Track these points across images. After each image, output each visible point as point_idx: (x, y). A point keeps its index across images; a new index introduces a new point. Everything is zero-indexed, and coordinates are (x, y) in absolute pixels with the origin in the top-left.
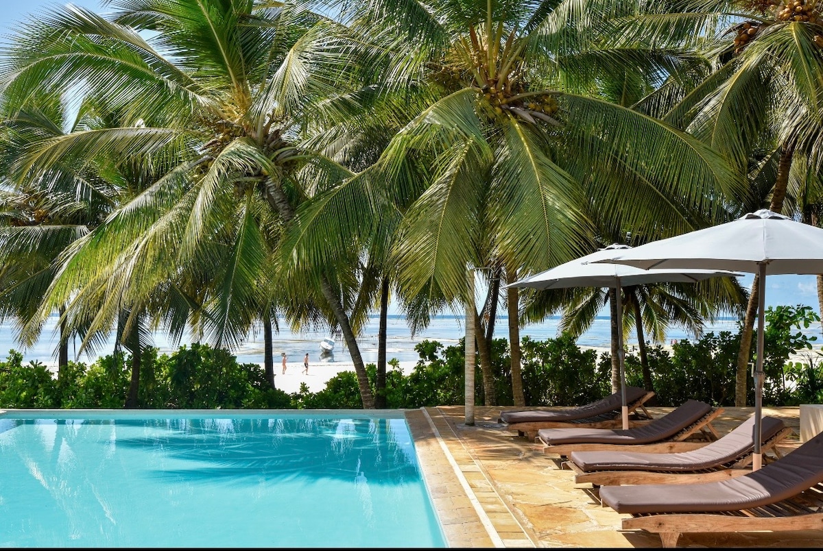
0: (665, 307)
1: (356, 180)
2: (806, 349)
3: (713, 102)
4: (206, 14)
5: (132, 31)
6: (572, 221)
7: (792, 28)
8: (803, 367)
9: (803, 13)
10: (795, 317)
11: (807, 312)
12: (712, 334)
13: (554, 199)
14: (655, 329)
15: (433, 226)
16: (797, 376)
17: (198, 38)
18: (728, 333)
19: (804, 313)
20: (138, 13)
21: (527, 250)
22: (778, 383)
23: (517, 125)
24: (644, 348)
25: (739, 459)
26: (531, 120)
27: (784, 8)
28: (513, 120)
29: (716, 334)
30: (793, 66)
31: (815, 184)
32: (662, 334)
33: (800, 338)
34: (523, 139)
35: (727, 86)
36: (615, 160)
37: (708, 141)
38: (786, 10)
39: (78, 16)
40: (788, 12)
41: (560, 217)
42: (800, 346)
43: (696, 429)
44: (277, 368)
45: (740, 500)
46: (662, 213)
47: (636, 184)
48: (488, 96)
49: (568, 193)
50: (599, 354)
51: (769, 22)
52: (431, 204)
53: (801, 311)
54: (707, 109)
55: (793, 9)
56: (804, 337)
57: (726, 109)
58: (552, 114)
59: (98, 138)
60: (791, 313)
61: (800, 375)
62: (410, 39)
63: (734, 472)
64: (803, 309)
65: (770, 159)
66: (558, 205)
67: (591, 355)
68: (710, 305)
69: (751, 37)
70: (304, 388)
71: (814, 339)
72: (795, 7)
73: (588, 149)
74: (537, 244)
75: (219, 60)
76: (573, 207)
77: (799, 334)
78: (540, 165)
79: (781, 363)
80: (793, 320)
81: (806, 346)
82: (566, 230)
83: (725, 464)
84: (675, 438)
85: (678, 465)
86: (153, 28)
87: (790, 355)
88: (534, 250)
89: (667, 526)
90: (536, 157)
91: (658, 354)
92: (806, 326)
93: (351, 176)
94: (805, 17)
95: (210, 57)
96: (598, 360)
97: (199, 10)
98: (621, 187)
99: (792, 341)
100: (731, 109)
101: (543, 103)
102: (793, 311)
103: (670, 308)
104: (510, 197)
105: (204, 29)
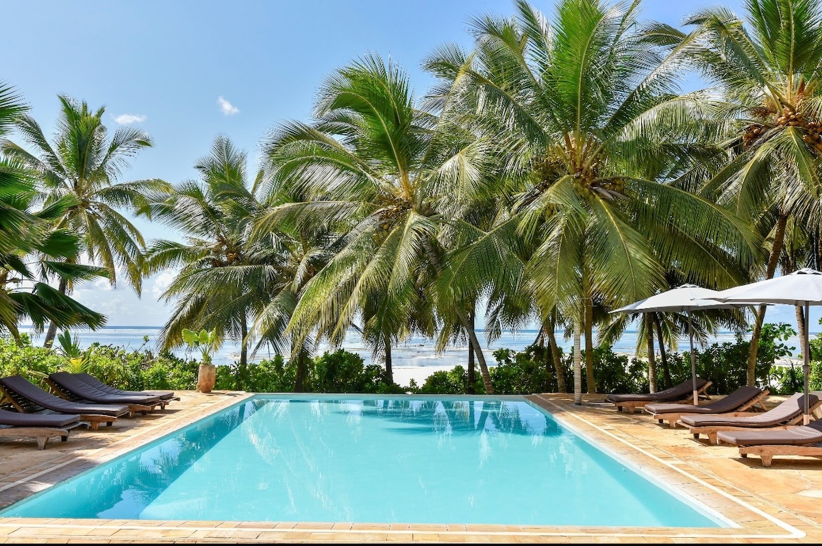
0: (678, 324)
1: (487, 238)
2: (787, 357)
3: (734, 184)
4: (385, 126)
5: (328, 136)
6: (648, 267)
7: (790, 132)
8: (784, 369)
9: (795, 120)
10: (778, 332)
11: (787, 328)
12: (717, 345)
13: (635, 252)
14: (670, 342)
15: (553, 271)
16: (780, 377)
17: (380, 142)
18: (729, 344)
19: (785, 328)
20: (329, 124)
21: (618, 287)
22: (765, 382)
23: (601, 201)
24: (664, 356)
25: (791, 419)
26: (610, 196)
27: (780, 116)
28: (597, 197)
29: (720, 345)
30: (797, 161)
31: (799, 236)
32: (674, 345)
33: (783, 348)
34: (607, 210)
35: (744, 171)
36: (671, 225)
37: (733, 211)
38: (783, 118)
39: (296, 127)
40: (784, 119)
41: (640, 264)
42: (783, 354)
43: (749, 406)
44: (395, 369)
45: (807, 438)
46: (704, 260)
47: (685, 241)
48: (580, 180)
49: (641, 246)
50: (630, 359)
51: (771, 126)
52: (547, 255)
53: (783, 328)
54: (730, 188)
55: (788, 117)
56: (786, 347)
57: (745, 188)
58: (622, 192)
59: (304, 208)
60: (774, 329)
61: (782, 376)
62: (531, 144)
63: (788, 427)
64: (784, 326)
65: (763, 217)
66: (638, 256)
67: (624, 359)
68: (713, 322)
69: (757, 136)
70: (413, 383)
71: (794, 348)
72: (790, 116)
73: (651, 216)
74: (625, 283)
75: (392, 157)
76: (649, 257)
77: (782, 345)
78: (622, 229)
79: (768, 367)
80: (776, 333)
81: (787, 354)
82: (645, 273)
83: (781, 423)
84: (738, 410)
85: (754, 423)
86: (341, 133)
87: (775, 360)
88: (623, 286)
89: (765, 452)
90: (618, 223)
91: (676, 359)
92: (786, 338)
93: (483, 235)
94: (797, 122)
95: (387, 155)
96: (630, 364)
97: (381, 124)
98: (674, 242)
99: (776, 350)
100: (748, 188)
101: (614, 184)
102: (776, 327)
103: (682, 325)
104: (602, 250)
105: (384, 136)
